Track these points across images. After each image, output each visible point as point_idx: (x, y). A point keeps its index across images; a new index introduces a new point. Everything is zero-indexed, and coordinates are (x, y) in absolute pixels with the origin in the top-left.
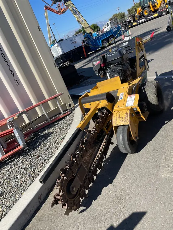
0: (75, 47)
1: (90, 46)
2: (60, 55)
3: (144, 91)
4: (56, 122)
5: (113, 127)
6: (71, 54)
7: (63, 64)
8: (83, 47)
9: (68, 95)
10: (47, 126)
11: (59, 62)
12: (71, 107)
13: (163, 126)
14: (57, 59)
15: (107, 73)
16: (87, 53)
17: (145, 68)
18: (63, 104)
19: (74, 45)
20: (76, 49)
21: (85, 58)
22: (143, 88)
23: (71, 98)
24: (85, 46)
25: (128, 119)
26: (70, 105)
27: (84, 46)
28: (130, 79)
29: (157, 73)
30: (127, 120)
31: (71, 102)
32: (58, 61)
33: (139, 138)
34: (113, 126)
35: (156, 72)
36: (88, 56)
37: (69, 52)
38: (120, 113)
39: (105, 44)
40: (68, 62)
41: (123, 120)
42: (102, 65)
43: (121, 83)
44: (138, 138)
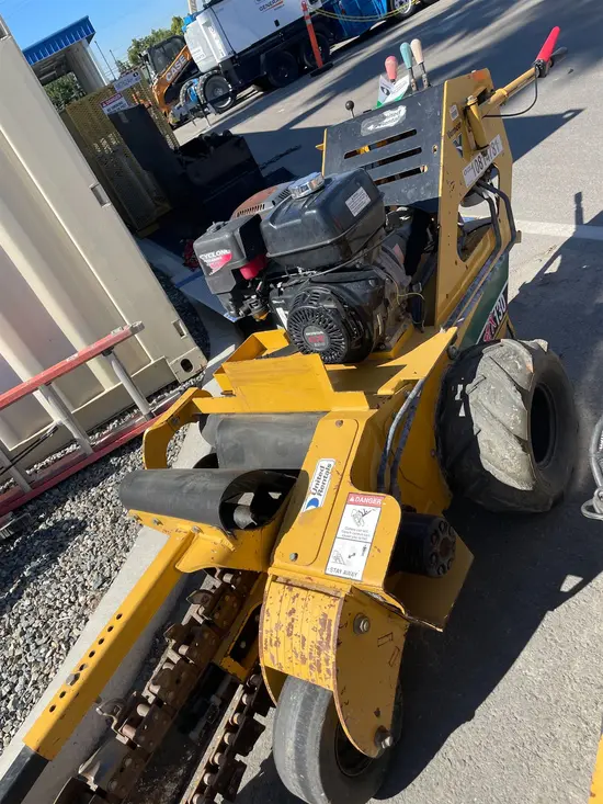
0: (277, 23)
1: (341, 18)
2: (218, 61)
3: (462, 413)
4: (118, 452)
5: (263, 670)
6: (262, 57)
7: (234, 97)
8: (309, 22)
9: (176, 325)
10: (77, 473)
11: (220, 92)
12: (193, 372)
13: (550, 616)
14: (210, 77)
15: (278, 306)
16: (326, 49)
17: (498, 245)
18: (153, 362)
19: (272, 15)
20: (281, 34)
21: (317, 73)
22: (460, 387)
23: (191, 332)
24: (317, 20)
25: (327, 661)
26: (186, 365)
27: (313, 21)
28: (395, 338)
29: (584, 203)
30: (323, 662)
31: (192, 351)
32: (216, 87)
33: (394, 740)
34: (261, 664)
35: (578, 197)
36: (329, 63)
37: (254, 46)
38: (298, 605)
39: (401, 3)
40: (251, 89)
41: (306, 652)
42: (246, 274)
43: (331, 389)
44: (388, 741)
